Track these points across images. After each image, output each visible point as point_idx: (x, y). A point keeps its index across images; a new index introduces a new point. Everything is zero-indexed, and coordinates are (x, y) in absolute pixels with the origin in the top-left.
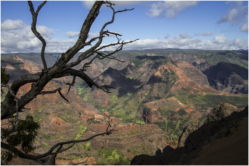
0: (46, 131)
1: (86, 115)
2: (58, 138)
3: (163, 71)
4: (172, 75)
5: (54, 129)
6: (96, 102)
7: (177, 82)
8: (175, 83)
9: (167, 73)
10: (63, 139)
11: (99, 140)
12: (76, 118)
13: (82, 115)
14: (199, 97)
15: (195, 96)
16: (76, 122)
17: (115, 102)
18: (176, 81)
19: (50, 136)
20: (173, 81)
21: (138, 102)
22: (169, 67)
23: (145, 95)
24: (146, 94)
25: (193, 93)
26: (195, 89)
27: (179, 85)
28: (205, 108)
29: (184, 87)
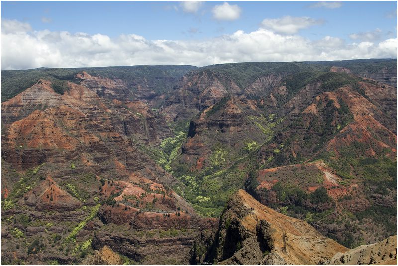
0: (29, 210)
1: (113, 186)
2: (43, 226)
3: (324, 105)
4: (340, 113)
5: (40, 207)
6: (182, 162)
7: (346, 128)
8: (341, 131)
9: (330, 108)
10: (52, 227)
11: (104, 239)
12: (94, 190)
13: (106, 185)
14: (382, 164)
15: (375, 162)
16: (89, 197)
17: (217, 164)
18: (345, 126)
19: (30, 220)
20: (339, 127)
21: (255, 167)
22: (341, 95)
23: (274, 154)
24: (277, 151)
25: (373, 154)
26: (384, 145)
27: (348, 136)
28: (384, 190)
29: (359, 141)
